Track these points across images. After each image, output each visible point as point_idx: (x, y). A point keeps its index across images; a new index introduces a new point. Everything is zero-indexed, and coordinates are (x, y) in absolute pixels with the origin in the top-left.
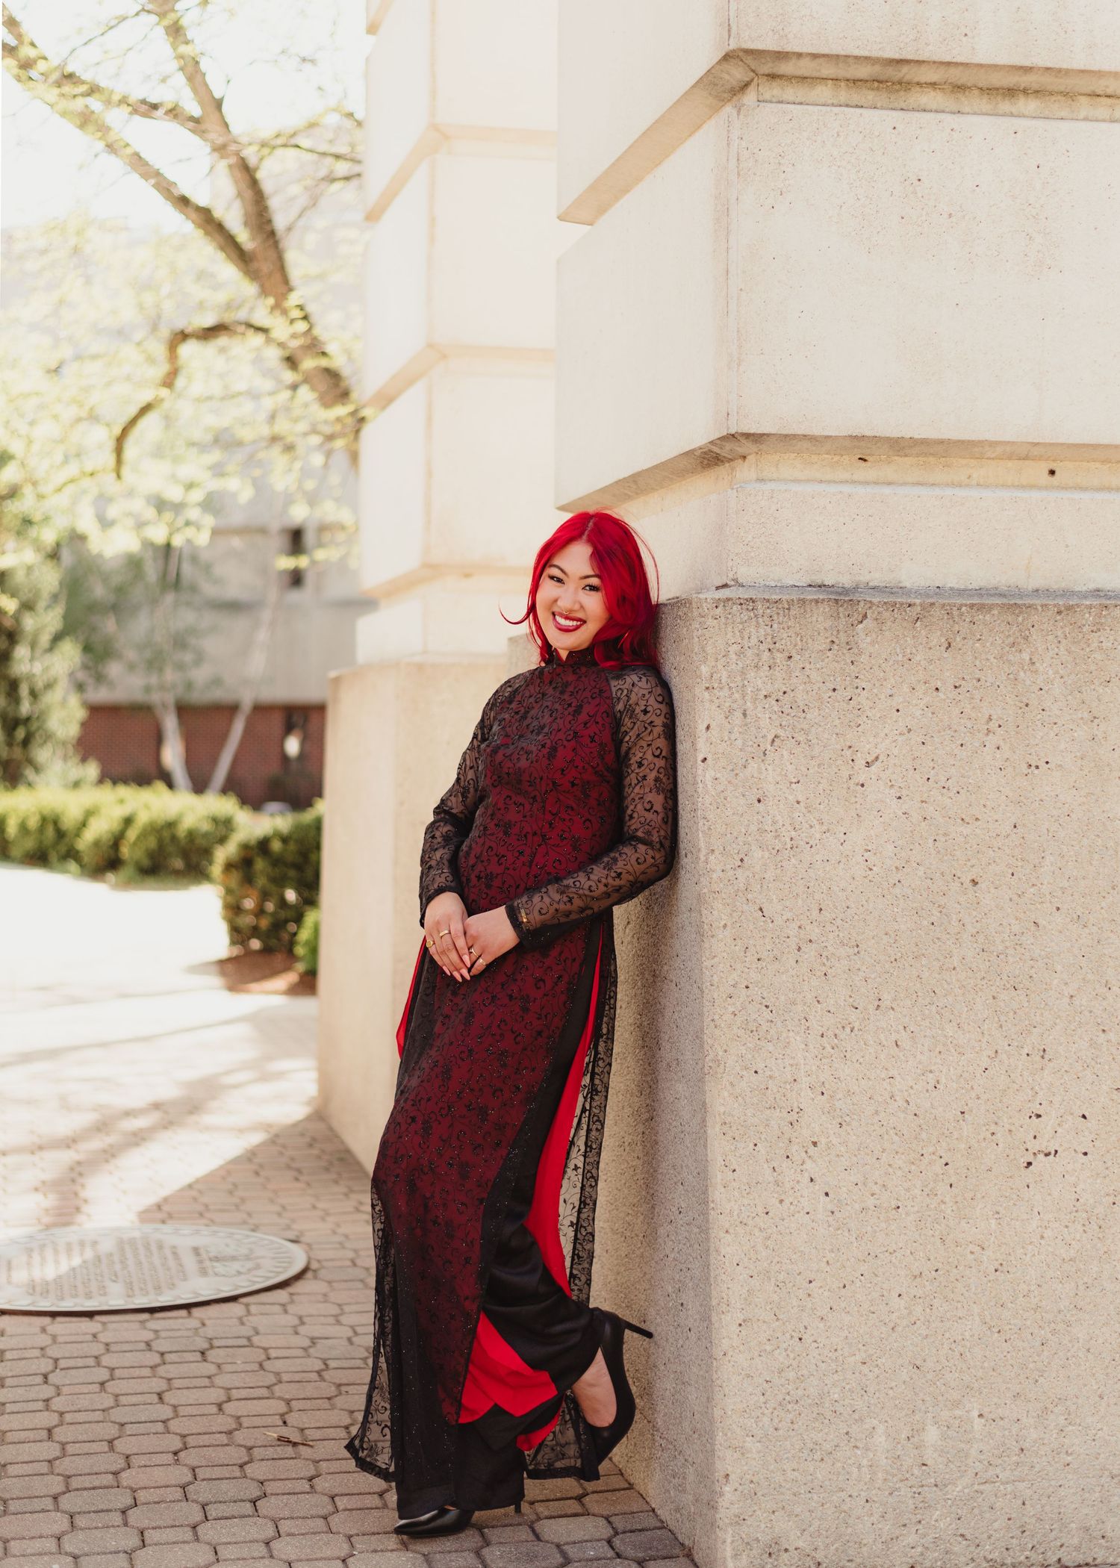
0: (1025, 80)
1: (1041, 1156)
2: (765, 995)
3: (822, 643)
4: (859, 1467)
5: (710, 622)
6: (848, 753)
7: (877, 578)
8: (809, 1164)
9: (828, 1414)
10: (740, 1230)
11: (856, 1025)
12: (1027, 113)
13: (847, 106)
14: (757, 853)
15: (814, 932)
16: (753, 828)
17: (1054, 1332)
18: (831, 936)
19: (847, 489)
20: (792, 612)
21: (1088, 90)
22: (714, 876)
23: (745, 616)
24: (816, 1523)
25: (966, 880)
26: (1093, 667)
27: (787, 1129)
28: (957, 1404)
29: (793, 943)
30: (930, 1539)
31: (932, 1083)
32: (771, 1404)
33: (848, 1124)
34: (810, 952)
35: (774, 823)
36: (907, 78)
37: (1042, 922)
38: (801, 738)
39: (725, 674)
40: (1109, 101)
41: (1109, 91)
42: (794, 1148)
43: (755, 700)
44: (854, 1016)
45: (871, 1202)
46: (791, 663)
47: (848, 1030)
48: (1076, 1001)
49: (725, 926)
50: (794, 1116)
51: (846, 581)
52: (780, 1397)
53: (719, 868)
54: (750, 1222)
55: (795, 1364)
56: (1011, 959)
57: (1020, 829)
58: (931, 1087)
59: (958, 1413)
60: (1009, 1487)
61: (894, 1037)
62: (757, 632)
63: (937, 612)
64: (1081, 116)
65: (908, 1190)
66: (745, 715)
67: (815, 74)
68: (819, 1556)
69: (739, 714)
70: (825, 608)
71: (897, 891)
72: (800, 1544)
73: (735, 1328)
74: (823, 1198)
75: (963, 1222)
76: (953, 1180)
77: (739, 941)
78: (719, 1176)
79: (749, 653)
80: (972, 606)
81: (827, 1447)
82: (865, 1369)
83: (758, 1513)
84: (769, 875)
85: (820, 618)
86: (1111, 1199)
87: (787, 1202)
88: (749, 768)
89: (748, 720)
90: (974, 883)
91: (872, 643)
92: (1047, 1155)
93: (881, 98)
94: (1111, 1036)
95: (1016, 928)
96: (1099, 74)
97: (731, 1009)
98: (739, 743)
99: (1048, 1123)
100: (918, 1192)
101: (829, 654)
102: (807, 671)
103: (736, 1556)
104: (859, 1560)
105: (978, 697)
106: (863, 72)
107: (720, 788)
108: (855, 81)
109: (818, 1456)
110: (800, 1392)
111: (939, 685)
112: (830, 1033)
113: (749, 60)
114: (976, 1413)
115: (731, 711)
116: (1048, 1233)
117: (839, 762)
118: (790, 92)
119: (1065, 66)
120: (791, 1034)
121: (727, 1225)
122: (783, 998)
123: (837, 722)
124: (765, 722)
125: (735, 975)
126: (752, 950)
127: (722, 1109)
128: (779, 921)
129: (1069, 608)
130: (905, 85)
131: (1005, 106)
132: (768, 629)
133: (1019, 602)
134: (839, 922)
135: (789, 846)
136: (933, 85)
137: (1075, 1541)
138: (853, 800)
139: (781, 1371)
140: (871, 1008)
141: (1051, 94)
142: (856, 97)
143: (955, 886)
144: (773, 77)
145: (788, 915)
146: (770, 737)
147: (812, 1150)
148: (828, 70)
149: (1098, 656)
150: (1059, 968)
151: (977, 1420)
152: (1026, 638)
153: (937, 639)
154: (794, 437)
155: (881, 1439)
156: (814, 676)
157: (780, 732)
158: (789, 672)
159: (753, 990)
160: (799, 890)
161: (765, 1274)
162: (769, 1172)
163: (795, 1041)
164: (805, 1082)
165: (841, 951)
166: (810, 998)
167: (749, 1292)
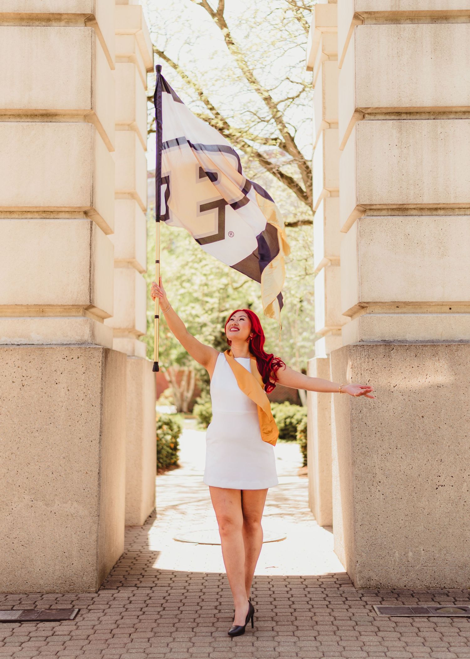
0: (439, 206)
1: (440, 486)
2: (367, 445)
3: (381, 356)
4: (391, 561)
5: (352, 351)
6: (389, 384)
7: (400, 338)
8: (378, 487)
9: (383, 548)
10: (360, 503)
11: (391, 453)
12: (441, 214)
13: (391, 216)
14: (365, 409)
15: (380, 429)
16: (364, 403)
17: (443, 530)
18: (384, 430)
19: (391, 315)
20: (374, 348)
21: (458, 207)
22: (353, 415)
23: (361, 349)
24: (380, 574)
25: (421, 416)
26: (455, 361)
27: (373, 478)
28: (417, 547)
29: (374, 432)
30: (410, 579)
31: (411, 467)
32: (368, 545)
33: (388, 477)
34: (378, 434)
35: (369, 402)
36: (407, 207)
37: (441, 427)
38: (376, 380)
39: (356, 364)
40: (464, 209)
41: (463, 207)
42: (374, 483)
43: (364, 371)
44: (390, 450)
45: (394, 497)
46: (373, 361)
47: (388, 454)
48: (450, 447)
49: (356, 428)
50: (374, 475)
51: (391, 339)
52: (370, 543)
53: (354, 413)
54: (363, 501)
55: (374, 535)
56: (432, 436)
57: (435, 403)
58: (410, 469)
59: (417, 549)
60: (431, 568)
61: (401, 456)
62: (364, 353)
63: (413, 347)
64: (456, 214)
65: (404, 494)
66: (361, 374)
67: (381, 208)
68: (381, 582)
69: (359, 374)
70: (382, 347)
71: (402, 419)
72: (376, 578)
73: (359, 526)
74: (382, 495)
75: (419, 502)
76: (416, 492)
77: (360, 432)
78: (355, 489)
79: (362, 359)
80: (422, 345)
81: (383, 556)
82: (393, 537)
83: (365, 571)
84: (368, 415)
85: (381, 350)
86: (459, 498)
87: (373, 496)
89: (362, 376)
90: (423, 417)
91: (395, 356)
92: (442, 486)
93: (400, 213)
94: (460, 456)
95: (434, 429)
96: (459, 204)
97: (358, 448)
99: (442, 478)
100: (407, 494)
101: (383, 359)
102: (378, 363)
103: (360, 580)
104: (391, 583)
105: (424, 369)
106: (394, 207)
108: (393, 209)
109: (381, 558)
110: (376, 542)
111: (413, 366)
112: (384, 455)
113: (363, 206)
114: (422, 549)
116: (442, 506)
117: (386, 386)
118: (375, 213)
119: (448, 202)
121: (357, 501)
122: (371, 446)
123: (386, 376)
124: (366, 376)
125: (359, 440)
126: (363, 434)
127: (356, 473)
128: (370, 426)
129: (449, 345)
130: (407, 209)
131: (435, 213)
132: (367, 352)
133: (436, 344)
134: (386, 427)
135: (373, 408)
136: (414, 209)
137: (449, 582)
138: (390, 396)
139: (370, 537)
140: (395, 449)
141: (447, 209)
142: (393, 213)
143: (417, 418)
144: (371, 209)
145: (373, 425)
146: (368, 380)
147: (379, 484)
148: (384, 207)
149: (457, 358)
150: (446, 439)
151: (422, 551)
152: (437, 354)
153: (413, 354)
154: (377, 302)
155: (397, 554)
156: (380, 364)
157: (371, 379)
158: (373, 364)
159: (364, 444)
160: (376, 419)
161: (367, 514)
162: (368, 489)
163: (375, 456)
164: (377, 467)
165: (387, 434)
166: (378, 446)
167: (363, 518)
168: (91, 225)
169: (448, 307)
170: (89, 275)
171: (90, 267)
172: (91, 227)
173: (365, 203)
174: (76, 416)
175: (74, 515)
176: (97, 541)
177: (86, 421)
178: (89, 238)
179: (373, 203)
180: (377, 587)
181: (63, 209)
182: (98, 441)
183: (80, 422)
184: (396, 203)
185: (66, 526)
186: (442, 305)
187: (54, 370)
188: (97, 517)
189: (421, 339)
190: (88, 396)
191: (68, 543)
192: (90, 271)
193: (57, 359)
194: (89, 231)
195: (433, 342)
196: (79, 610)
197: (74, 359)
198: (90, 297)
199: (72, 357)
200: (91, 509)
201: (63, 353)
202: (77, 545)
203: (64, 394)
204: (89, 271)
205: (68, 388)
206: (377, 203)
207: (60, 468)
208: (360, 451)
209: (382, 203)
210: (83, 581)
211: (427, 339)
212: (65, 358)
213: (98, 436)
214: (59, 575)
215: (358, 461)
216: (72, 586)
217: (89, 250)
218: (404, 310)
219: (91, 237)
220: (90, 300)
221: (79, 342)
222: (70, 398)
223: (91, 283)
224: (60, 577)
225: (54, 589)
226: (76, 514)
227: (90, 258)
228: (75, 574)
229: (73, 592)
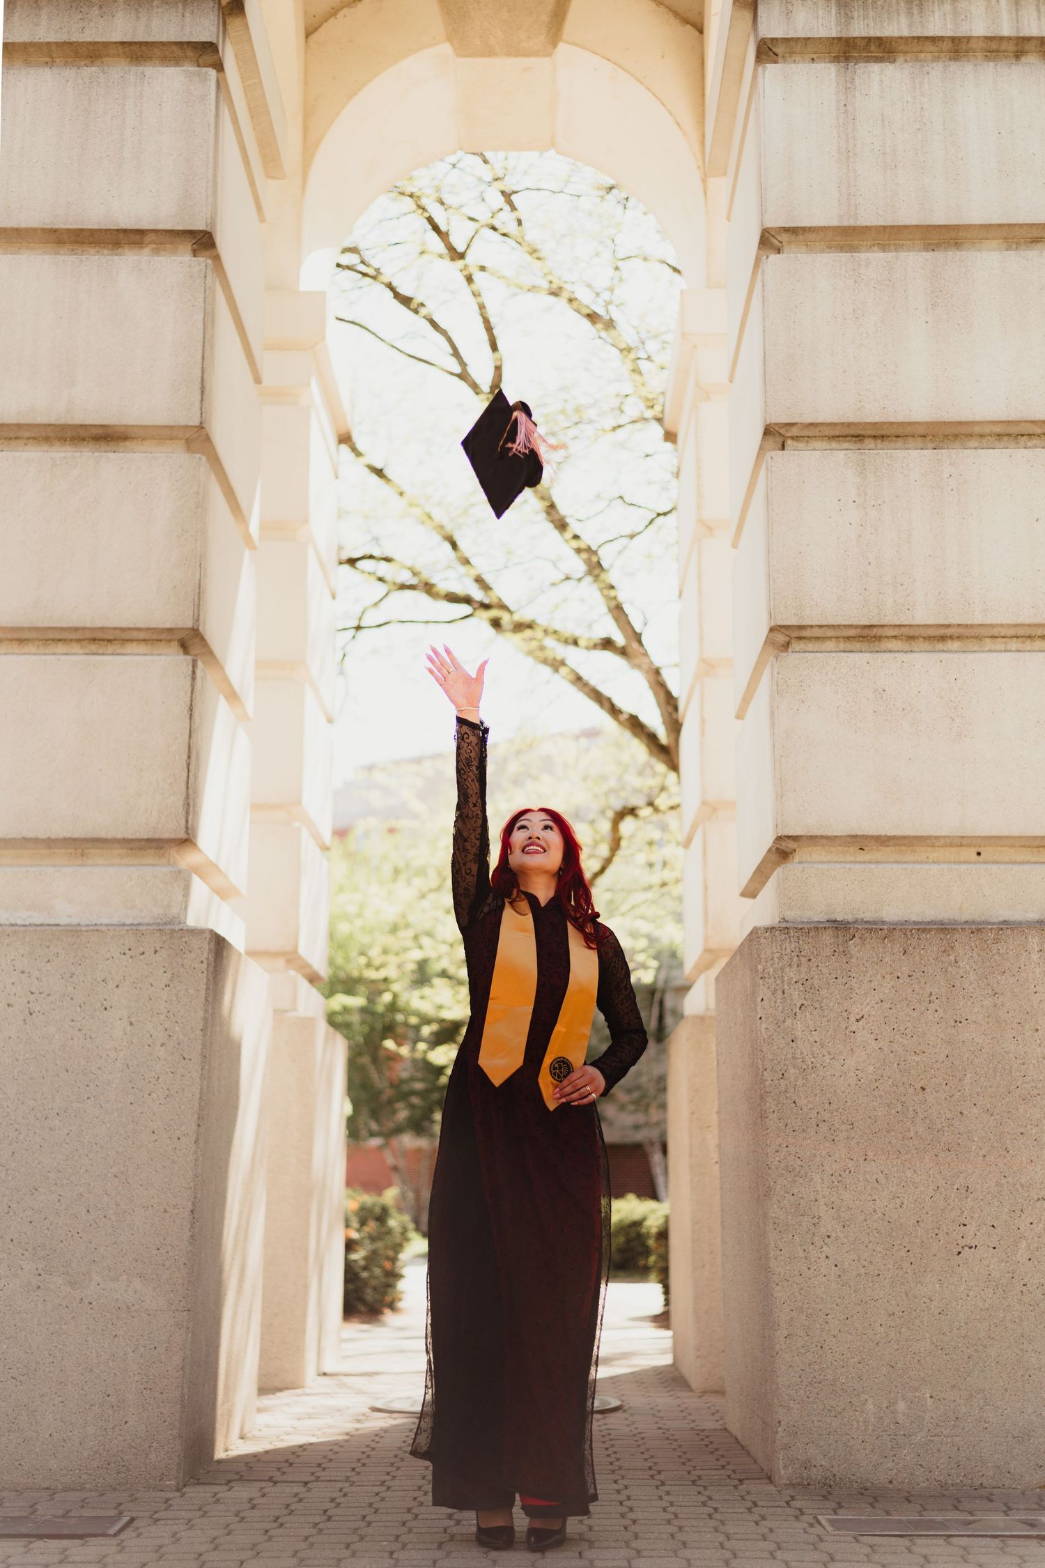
0: (949, 632)
1: (966, 1248)
2: (798, 1151)
3: (828, 952)
4: (858, 1422)
5: (762, 940)
6: (845, 1014)
7: (868, 916)
8: (825, 1248)
9: (839, 1391)
10: (785, 1283)
11: (853, 1169)
12: (953, 649)
13: (844, 651)
14: (792, 1071)
15: (827, 1116)
16: (789, 1056)
17: (976, 1351)
18: (837, 1118)
19: (848, 866)
20: (811, 935)
21: (990, 634)
22: (767, 1083)
23: (783, 937)
24: (832, 1452)
25: (918, 1086)
26: (994, 964)
27: (813, 1227)
28: (916, 1390)
29: (814, 1122)
30: (901, 1465)
31: (899, 1204)
32: (806, 1383)
33: (848, 1226)
34: (824, 1128)
35: (802, 1053)
36: (878, 634)
37: (965, 1112)
38: (817, 1005)
39: (771, 970)
40: (1004, 640)
41: (1002, 634)
42: (816, 1239)
43: (789, 984)
44: (851, 1165)
45: (863, 1271)
46: (810, 963)
47: (847, 1172)
48: (987, 1159)
49: (773, 1112)
50: (816, 1220)
51: (849, 918)
52: (810, 1380)
53: (769, 1079)
54: (791, 1279)
55: (818, 1361)
56: (946, 1134)
57: (950, 1058)
58: (898, 1206)
59: (917, 1394)
60: (949, 1440)
61: (875, 1177)
62: (789, 946)
63: (897, 933)
64: (987, 649)
65: (885, 1265)
66: (783, 992)
67: (823, 636)
68: (835, 1470)
69: (780, 992)
70: (829, 932)
71: (876, 1093)
72: (823, 1463)
73: (782, 1338)
74: (834, 1268)
75: (919, 1285)
76: (912, 1260)
77: (782, 1121)
78: (772, 1253)
79: (786, 958)
80: (918, 930)
81: (839, 1409)
82: (860, 1366)
83: (798, 1444)
84: (799, 1083)
85: (827, 937)
86: (1011, 1275)
87: (812, 1269)
88: (787, 1023)
89: (786, 995)
90: (923, 1089)
91: (859, 951)
92: (971, 1248)
93: (865, 646)
94: (1009, 1179)
95: (949, 1115)
96: (993, 626)
97: (778, 1159)
98: (780, 1008)
99: (971, 1229)
100: (891, 1266)
101: (833, 957)
102: (820, 968)
103: (785, 1467)
104: (859, 1475)
105: (923, 981)
106: (851, 633)
107: (770, 1034)
108: (848, 638)
109: (833, 1414)
110: (822, 1377)
111: (899, 975)
112: (837, 1174)
113: (784, 630)
114: (928, 1395)
115: (775, 990)
116: (971, 1293)
117: (840, 1019)
118: (811, 646)
119: (969, 623)
120: (814, 1174)
121: (777, 1281)
122: (808, 1153)
123: (838, 996)
124: (795, 997)
125: (779, 1139)
126: (789, 1125)
127: (773, 1215)
128: (805, 1109)
129: (978, 930)
130: (879, 638)
131: (940, 646)
132: (797, 944)
133: (948, 927)
134: (841, 1110)
135: (810, 1067)
136: (895, 637)
137: (991, 1473)
138: (848, 1041)
139: (810, 1365)
140: (861, 1160)
141: (967, 638)
142: (849, 646)
143: (911, 1091)
144: (800, 638)
145: (811, 1106)
146: (799, 1005)
147: (827, 1240)
148: (830, 633)
149: (997, 957)
150: (976, 1139)
151: (929, 1400)
152: (952, 948)
153: (898, 948)
154: (816, 837)
155: (870, 1406)
156: (824, 970)
157: (805, 1002)
158: (809, 968)
159: (791, 1148)
160: (818, 1091)
161: (801, 1309)
162: (801, 1251)
163: (817, 1178)
164: (822, 1201)
165: (843, 1127)
166: (824, 1153)
167: (791, 1319)
168: (193, 666)
169: (974, 851)
170: (186, 775)
171: (189, 757)
172: (194, 672)
173: (788, 623)
174: (147, 1081)
175: (133, 1308)
176: (183, 1368)
177: (167, 1092)
178: (189, 695)
179: (804, 623)
180: (825, 1484)
181: (135, 635)
182: (193, 1139)
183: (154, 1095)
184: (855, 623)
185: (114, 1333)
186: (961, 845)
187: (100, 980)
188: (185, 1313)
189: (914, 918)
190: (175, 1037)
191: (118, 1374)
192: (188, 765)
193: (109, 955)
194: (189, 680)
195: (943, 924)
196: (132, 1520)
197: (147, 954)
198: (187, 821)
199: (142, 950)
200: (172, 1295)
201: (122, 942)
202: (137, 1378)
203: (121, 1033)
204: (185, 766)
205: (131, 1020)
206: (814, 624)
207: (106, 1198)
208: (782, 1165)
209: (826, 623)
210: (148, 1462)
211: (929, 919)
212: (127, 951)
213: (194, 1127)
214: (94, 1449)
215: (778, 1188)
216: (123, 1475)
217: (188, 721)
218: (878, 856)
219: (192, 693)
220: (187, 828)
221: (159, 921)
222: (135, 1041)
223: (191, 791)
224: (96, 1452)
225: (82, 1481)
226: (137, 1307)
227: (190, 737)
228: (130, 1446)
229: (124, 1488)
